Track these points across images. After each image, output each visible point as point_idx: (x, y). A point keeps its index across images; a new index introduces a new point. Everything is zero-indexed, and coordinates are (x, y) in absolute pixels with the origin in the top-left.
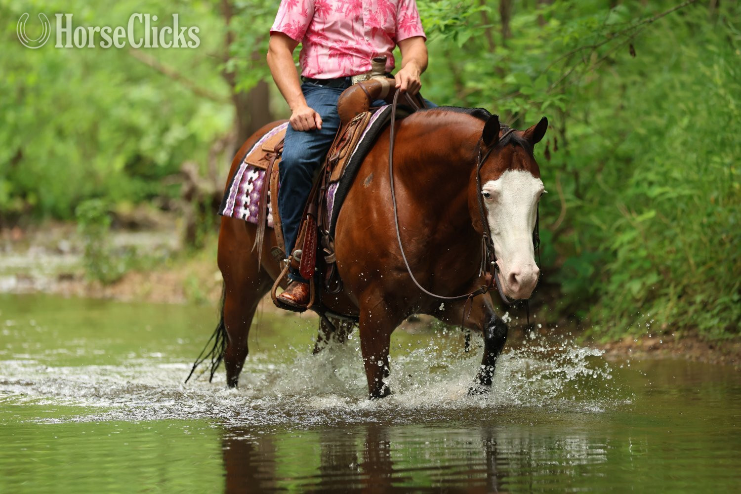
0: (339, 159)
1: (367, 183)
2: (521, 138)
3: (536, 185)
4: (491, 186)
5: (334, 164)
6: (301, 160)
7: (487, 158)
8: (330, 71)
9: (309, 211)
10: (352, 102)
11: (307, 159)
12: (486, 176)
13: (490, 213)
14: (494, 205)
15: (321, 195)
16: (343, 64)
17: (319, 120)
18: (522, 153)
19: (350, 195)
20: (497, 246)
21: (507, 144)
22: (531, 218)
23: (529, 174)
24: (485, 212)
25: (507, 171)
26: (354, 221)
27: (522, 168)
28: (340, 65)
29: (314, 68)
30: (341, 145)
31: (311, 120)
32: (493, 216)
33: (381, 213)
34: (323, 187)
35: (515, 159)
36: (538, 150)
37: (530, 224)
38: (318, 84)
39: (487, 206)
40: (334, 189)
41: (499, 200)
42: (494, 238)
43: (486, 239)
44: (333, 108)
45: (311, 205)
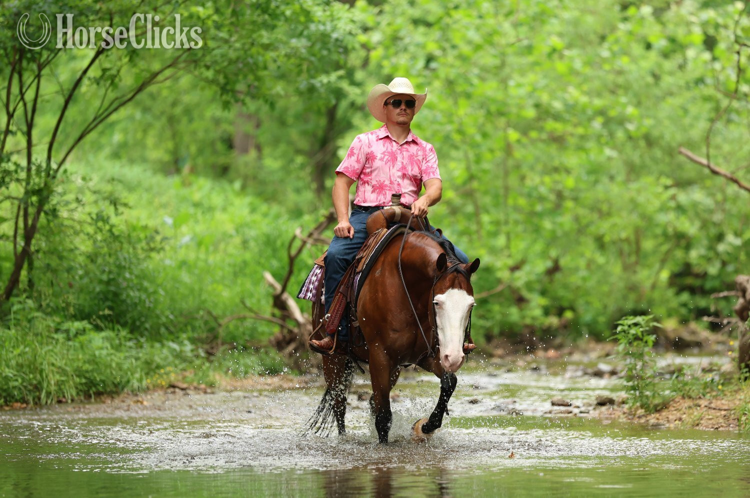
0: (362, 258)
1: (378, 273)
2: (463, 270)
3: (470, 300)
4: (439, 298)
5: (359, 260)
6: (336, 256)
7: (439, 279)
8: (371, 202)
9: (341, 290)
10: (374, 221)
11: (341, 255)
12: (437, 291)
13: (437, 315)
14: (440, 310)
15: (351, 281)
16: (379, 198)
17: (352, 232)
18: (462, 278)
19: (367, 282)
20: (441, 336)
21: (453, 272)
22: (463, 321)
23: (465, 292)
24: (435, 314)
25: (450, 290)
26: (368, 298)
27: (461, 288)
28: (377, 198)
29: (362, 198)
30: (365, 249)
31: (346, 231)
32: (439, 317)
33: (384, 293)
34: (352, 276)
35: (456, 282)
36: (474, 278)
37: (462, 324)
38: (363, 210)
39: (437, 310)
40: (358, 277)
41: (444, 306)
42: (439, 332)
43: (434, 331)
44: (365, 225)
45: (342, 286)
